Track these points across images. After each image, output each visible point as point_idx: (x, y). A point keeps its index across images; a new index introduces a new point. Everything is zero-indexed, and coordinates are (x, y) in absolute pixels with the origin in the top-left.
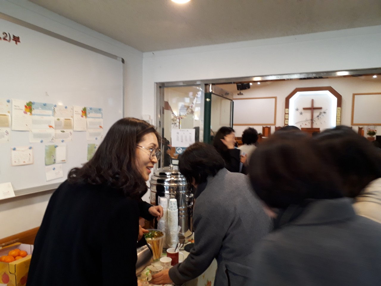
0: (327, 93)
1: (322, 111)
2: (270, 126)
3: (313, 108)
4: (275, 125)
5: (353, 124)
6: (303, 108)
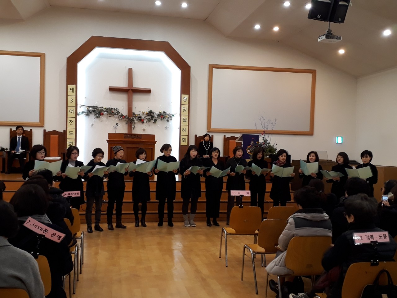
0: (161, 56)
1: (152, 97)
2: (31, 130)
3: (130, 90)
4: (42, 127)
5: (211, 129)
6: (109, 88)
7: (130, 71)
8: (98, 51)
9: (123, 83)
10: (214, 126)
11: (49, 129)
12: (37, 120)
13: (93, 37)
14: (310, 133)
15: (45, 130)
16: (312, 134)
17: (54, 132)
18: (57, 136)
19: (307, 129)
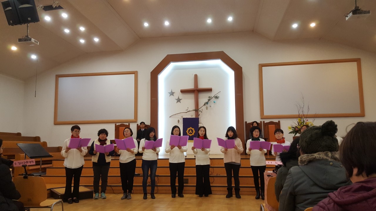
0: (219, 62)
1: (212, 94)
2: (129, 124)
3: (196, 91)
4: (136, 122)
5: (264, 116)
6: (181, 91)
7: (196, 76)
8: (172, 65)
9: (190, 86)
10: (266, 113)
12: (132, 118)
13: (168, 56)
16: (363, 115)
19: (358, 111)
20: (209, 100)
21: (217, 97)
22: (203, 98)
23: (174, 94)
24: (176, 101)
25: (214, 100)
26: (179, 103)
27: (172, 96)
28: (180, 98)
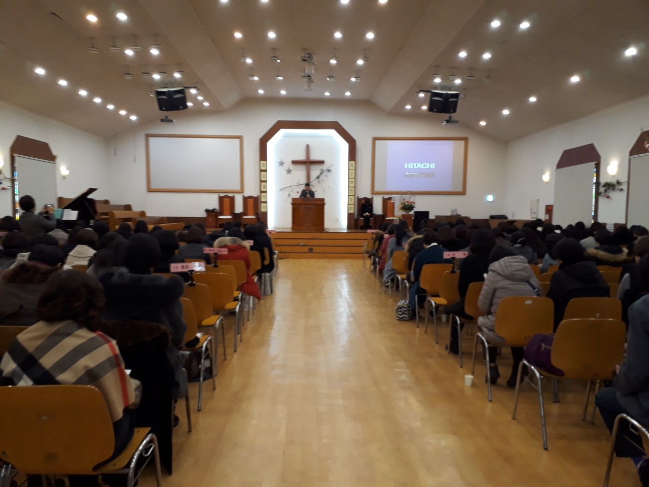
0: (332, 133)
1: (325, 167)
2: (234, 195)
3: (308, 162)
4: (242, 193)
5: (374, 191)
6: (292, 162)
7: (308, 147)
8: (282, 132)
9: (302, 157)
10: (377, 189)
11: (247, 194)
12: (238, 188)
13: (278, 122)
14: (463, 193)
15: (243, 196)
17: (251, 197)
18: (252, 200)
19: (460, 189)
20: (321, 173)
21: (329, 171)
22: (315, 171)
23: (284, 165)
24: (286, 172)
25: (326, 173)
26: (289, 174)
27: (281, 167)
28: (291, 169)
